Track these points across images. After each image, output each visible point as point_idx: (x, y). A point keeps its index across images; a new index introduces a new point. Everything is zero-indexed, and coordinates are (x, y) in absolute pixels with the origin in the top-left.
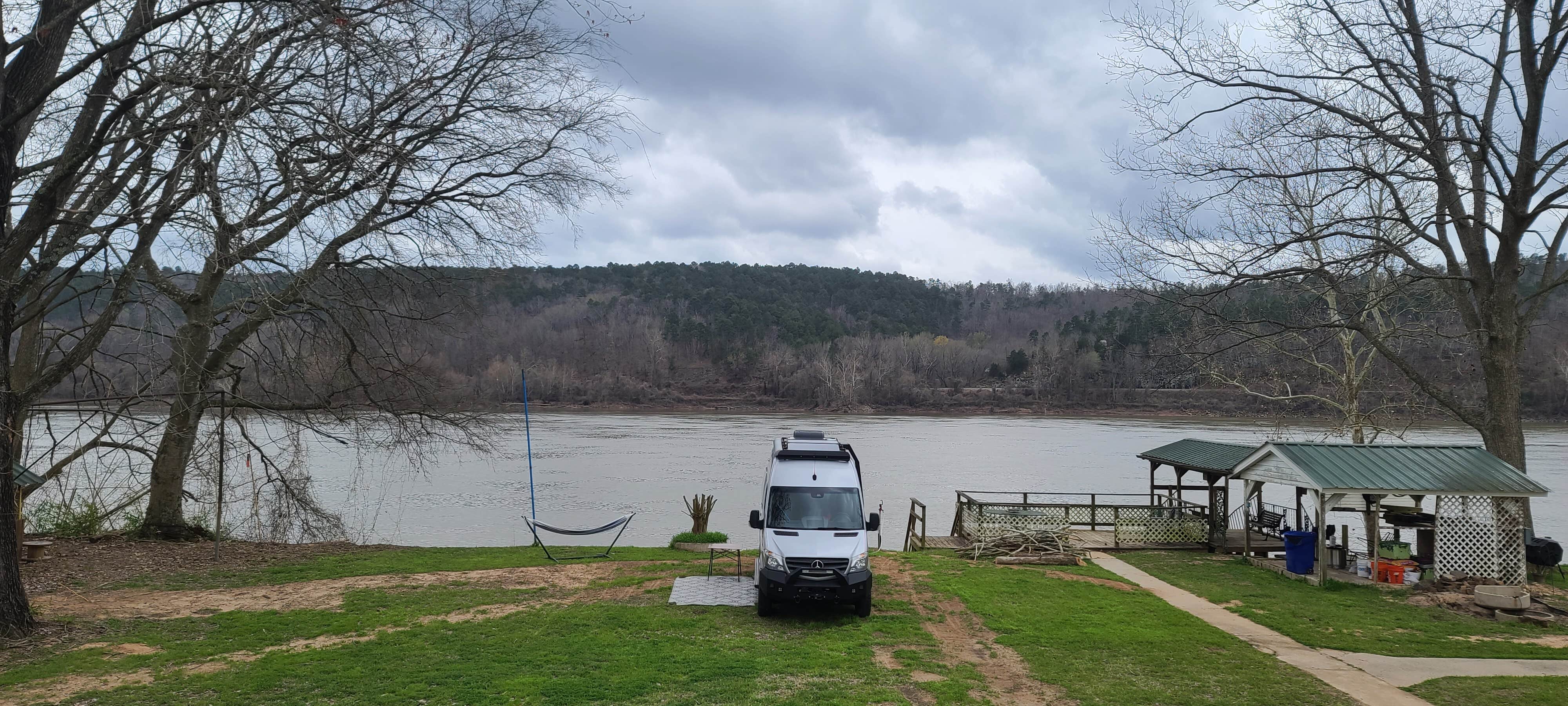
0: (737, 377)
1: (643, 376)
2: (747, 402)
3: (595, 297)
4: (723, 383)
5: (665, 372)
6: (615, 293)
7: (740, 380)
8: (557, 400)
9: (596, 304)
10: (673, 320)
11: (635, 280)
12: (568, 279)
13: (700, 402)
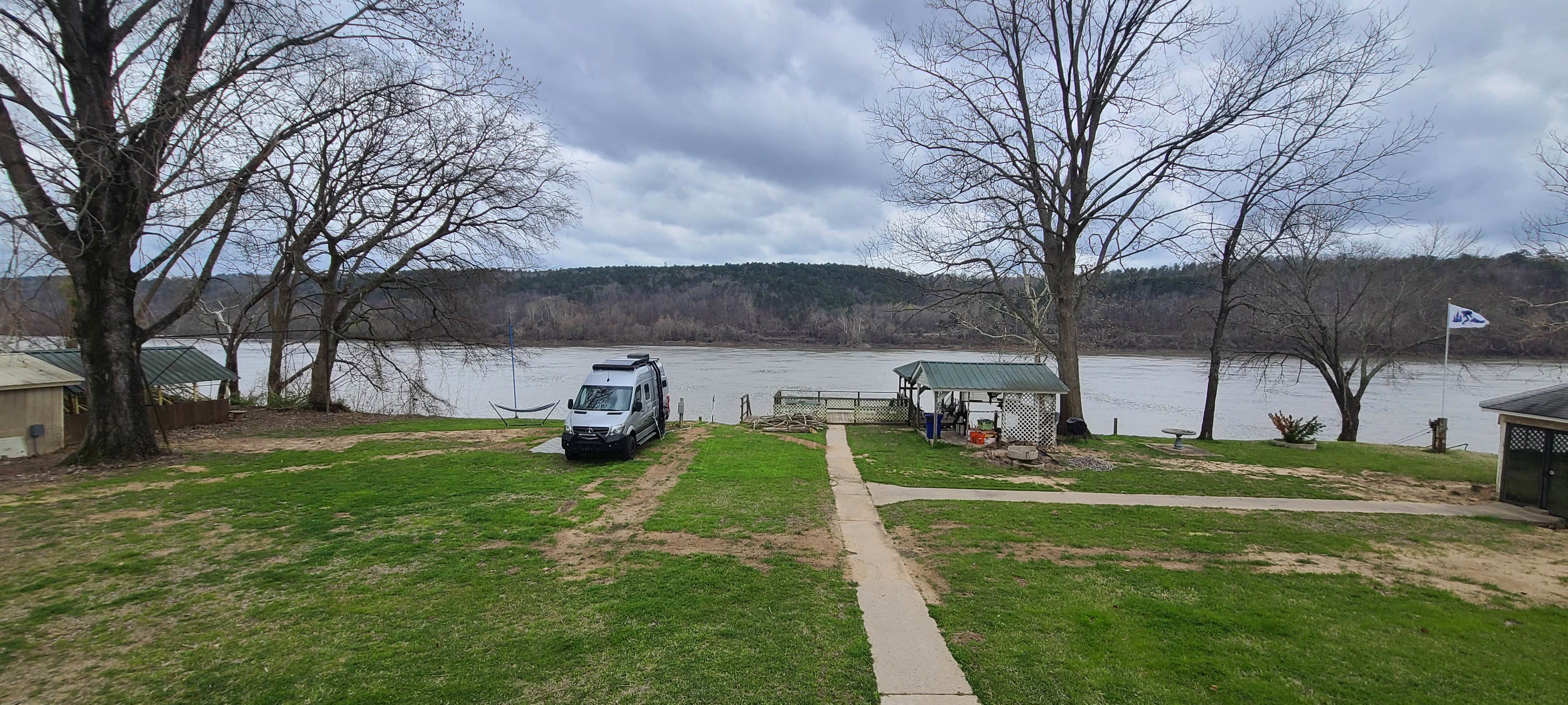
0: (795, 327)
1: (742, 327)
2: (800, 341)
3: (716, 282)
4: (787, 330)
5: (754, 324)
6: (728, 281)
7: (796, 329)
8: (694, 340)
9: (717, 286)
10: (759, 295)
11: (739, 273)
12: (703, 272)
13: (773, 341)
